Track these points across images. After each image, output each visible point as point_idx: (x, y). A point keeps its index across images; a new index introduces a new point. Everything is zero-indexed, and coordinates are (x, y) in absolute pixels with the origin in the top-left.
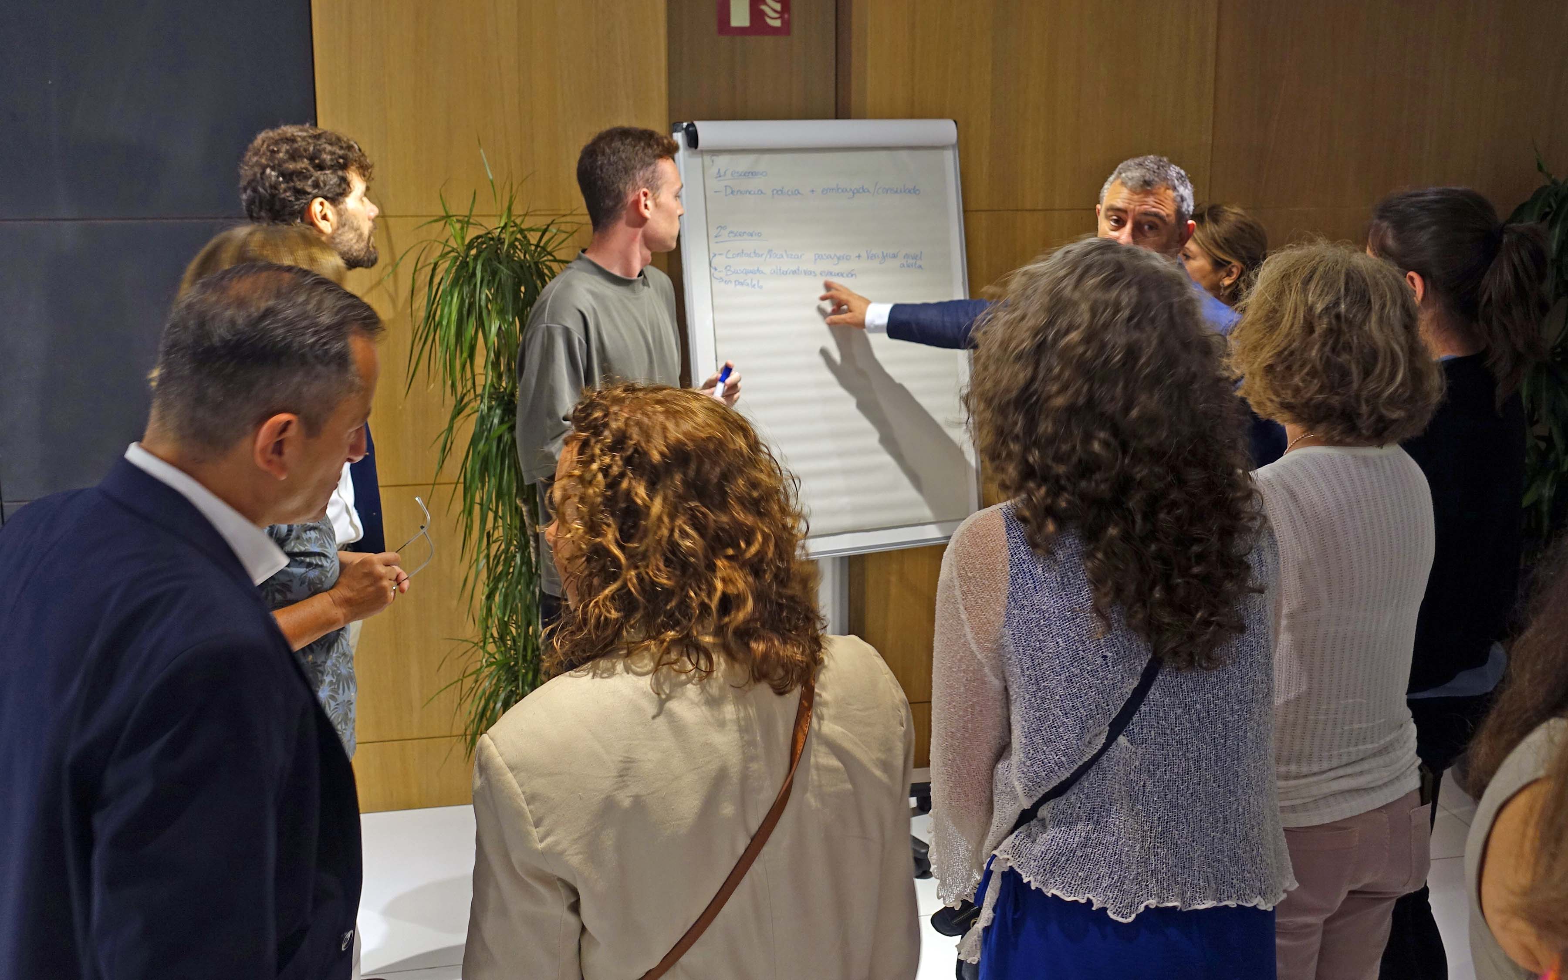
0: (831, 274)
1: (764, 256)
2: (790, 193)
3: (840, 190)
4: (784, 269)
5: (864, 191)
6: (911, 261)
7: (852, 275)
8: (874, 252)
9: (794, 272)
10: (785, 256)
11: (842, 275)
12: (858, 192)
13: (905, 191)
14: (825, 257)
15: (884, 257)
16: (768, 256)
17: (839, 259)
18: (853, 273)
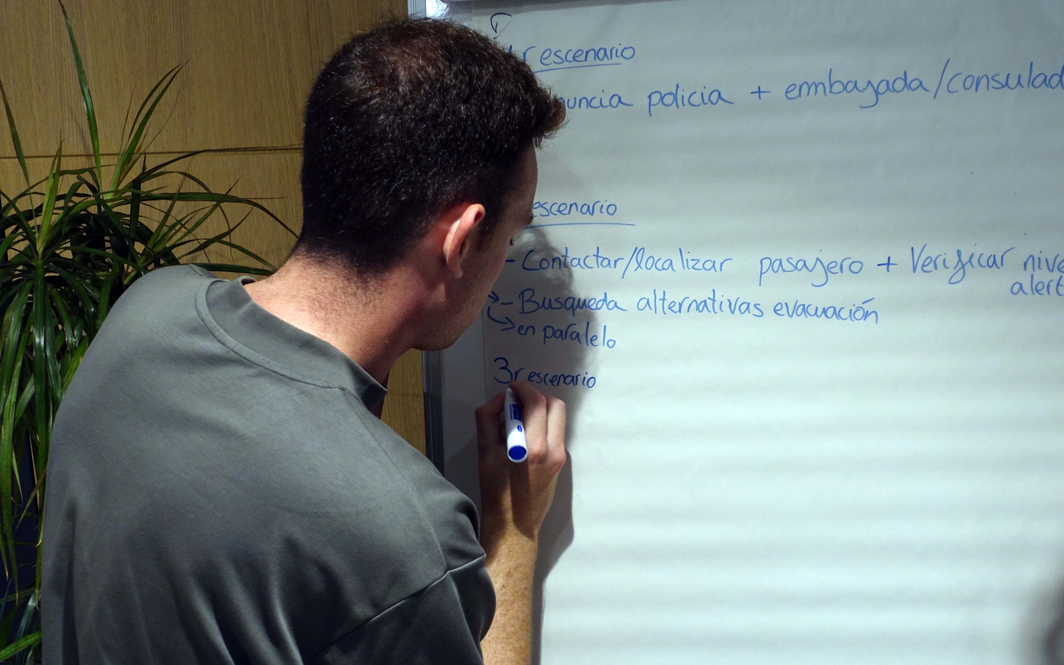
0: (805, 310)
1: (621, 265)
2: (696, 99)
3: (837, 87)
4: (674, 296)
5: (907, 86)
6: (1043, 276)
7: (866, 315)
8: (930, 252)
9: (701, 306)
10: (677, 264)
11: (837, 314)
12: (890, 88)
13: (1031, 82)
14: (786, 265)
15: (962, 266)
16: (634, 264)
17: (827, 269)
18: (867, 307)
